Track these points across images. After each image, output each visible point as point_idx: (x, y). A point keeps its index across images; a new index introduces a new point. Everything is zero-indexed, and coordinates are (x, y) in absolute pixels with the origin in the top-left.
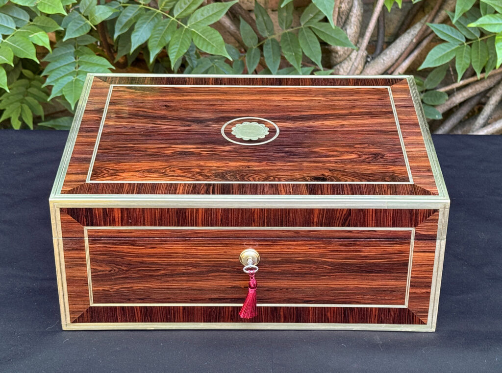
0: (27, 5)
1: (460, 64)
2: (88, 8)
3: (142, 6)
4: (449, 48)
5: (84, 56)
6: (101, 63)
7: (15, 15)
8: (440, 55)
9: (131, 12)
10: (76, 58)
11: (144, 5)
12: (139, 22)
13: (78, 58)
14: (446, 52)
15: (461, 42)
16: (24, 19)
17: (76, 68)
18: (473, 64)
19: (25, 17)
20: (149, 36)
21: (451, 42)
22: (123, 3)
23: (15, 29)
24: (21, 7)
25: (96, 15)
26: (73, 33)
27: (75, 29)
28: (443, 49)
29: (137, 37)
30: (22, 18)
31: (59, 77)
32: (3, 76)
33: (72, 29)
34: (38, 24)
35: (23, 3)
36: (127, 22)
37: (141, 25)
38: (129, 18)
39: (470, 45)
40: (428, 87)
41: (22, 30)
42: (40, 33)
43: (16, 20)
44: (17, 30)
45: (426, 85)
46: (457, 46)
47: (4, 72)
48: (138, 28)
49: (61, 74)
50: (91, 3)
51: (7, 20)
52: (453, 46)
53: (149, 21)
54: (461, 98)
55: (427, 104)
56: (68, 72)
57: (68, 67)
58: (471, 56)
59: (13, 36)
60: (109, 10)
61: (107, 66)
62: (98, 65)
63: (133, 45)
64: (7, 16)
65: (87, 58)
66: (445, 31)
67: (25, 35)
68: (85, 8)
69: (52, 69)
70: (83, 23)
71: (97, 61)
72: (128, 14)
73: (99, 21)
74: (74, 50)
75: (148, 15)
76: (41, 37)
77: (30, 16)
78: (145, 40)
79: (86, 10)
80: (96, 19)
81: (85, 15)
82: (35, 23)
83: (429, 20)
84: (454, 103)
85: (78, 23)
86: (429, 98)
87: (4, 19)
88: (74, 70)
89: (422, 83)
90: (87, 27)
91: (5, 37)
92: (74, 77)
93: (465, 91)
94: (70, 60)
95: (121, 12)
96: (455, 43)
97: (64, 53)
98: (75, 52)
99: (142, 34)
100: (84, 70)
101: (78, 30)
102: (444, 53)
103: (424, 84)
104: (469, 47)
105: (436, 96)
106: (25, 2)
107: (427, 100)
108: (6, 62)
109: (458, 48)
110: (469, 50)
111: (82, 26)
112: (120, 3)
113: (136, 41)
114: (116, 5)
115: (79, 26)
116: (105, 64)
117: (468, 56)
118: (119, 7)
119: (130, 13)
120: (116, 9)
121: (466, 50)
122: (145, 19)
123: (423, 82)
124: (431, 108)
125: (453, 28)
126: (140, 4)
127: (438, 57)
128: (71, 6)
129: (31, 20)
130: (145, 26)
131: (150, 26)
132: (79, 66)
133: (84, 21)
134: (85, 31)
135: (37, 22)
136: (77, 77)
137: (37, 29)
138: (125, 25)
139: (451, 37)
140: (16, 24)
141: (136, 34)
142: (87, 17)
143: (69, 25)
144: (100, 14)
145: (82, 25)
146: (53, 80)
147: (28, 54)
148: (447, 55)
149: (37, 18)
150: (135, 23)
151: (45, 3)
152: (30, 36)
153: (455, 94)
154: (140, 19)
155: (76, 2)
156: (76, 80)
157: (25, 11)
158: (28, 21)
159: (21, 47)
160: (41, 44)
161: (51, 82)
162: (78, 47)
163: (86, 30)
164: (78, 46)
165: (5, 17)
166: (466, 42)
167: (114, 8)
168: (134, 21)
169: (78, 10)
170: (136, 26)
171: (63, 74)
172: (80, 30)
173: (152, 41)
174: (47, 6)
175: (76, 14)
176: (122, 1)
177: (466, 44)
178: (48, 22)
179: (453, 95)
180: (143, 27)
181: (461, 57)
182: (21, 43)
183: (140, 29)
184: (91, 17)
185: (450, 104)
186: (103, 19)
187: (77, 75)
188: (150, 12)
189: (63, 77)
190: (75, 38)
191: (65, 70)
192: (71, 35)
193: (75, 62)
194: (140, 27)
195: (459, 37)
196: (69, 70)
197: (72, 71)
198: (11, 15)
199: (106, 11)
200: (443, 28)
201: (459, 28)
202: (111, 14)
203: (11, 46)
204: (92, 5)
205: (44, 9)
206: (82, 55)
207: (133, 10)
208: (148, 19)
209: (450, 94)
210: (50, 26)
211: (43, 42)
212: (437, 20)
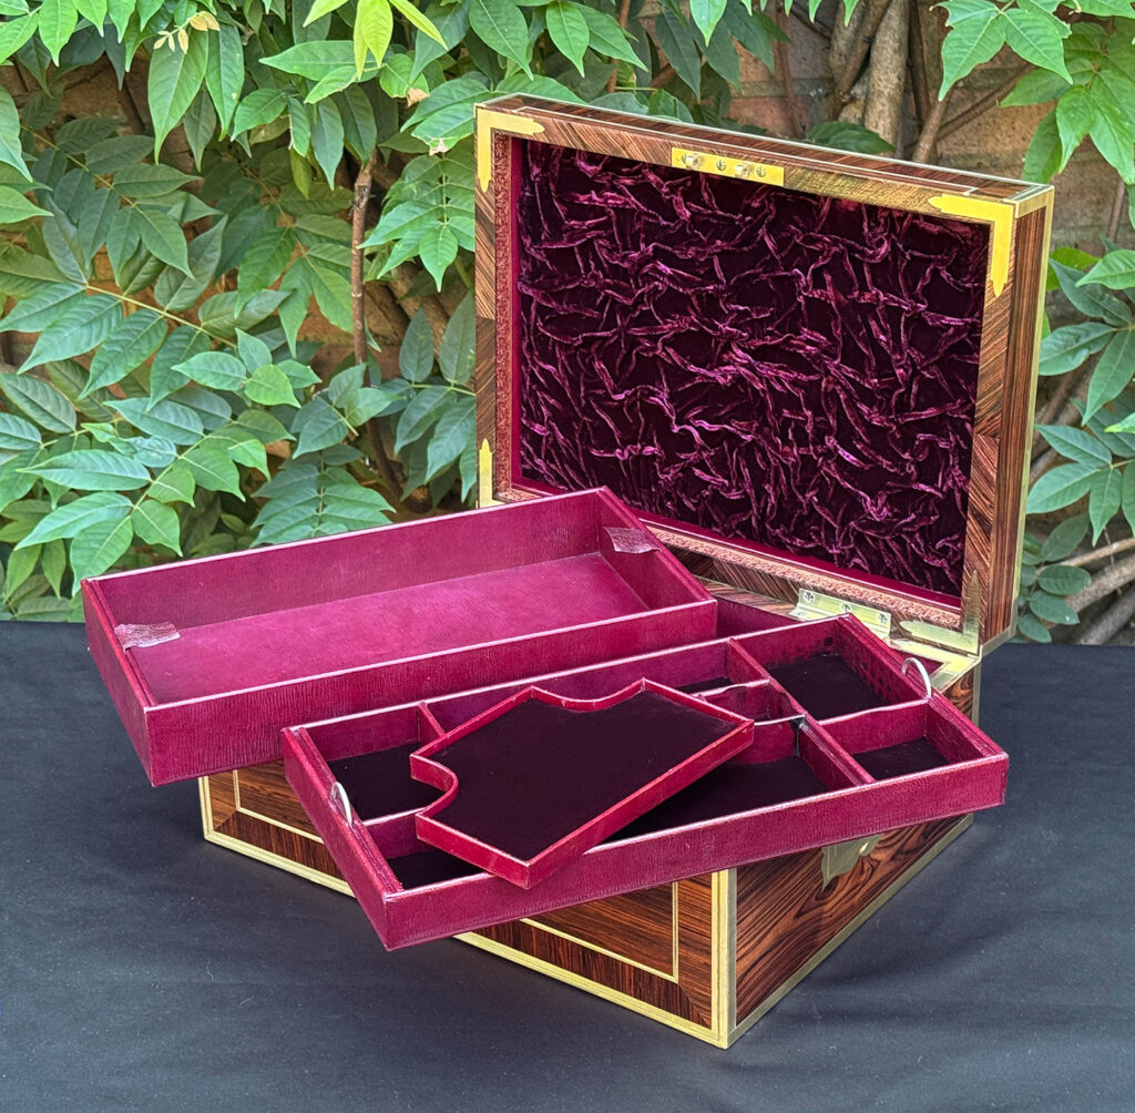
0: (224, 387)
1: (1099, 508)
2: (345, 392)
3: (452, 388)
4: (1077, 474)
5: (336, 487)
6: (369, 501)
7: (204, 408)
8: (1059, 489)
9: (430, 400)
10: (319, 492)
11: (456, 386)
12: (444, 420)
13: (324, 490)
14: (1070, 483)
15: (1103, 462)
16: (221, 415)
17: (318, 511)
18: (1123, 507)
19: (222, 410)
20: (463, 447)
21: (1082, 462)
22: (416, 383)
23: (201, 433)
24: (216, 392)
25: (360, 406)
26: (313, 442)
27: (316, 435)
28: (1063, 476)
29: (439, 451)
30: (218, 413)
31: (283, 528)
32: (173, 525)
33: (312, 435)
34: (247, 425)
35: (217, 384)
36: (421, 420)
37: (447, 427)
38: (425, 413)
39: (1121, 469)
40: (1049, 557)
41: (215, 437)
42: (250, 442)
43: (205, 416)
44: (206, 437)
45: (1046, 552)
46: (1093, 472)
47: (175, 517)
48: (441, 432)
49: (288, 522)
50: (351, 384)
51: (188, 417)
52: (1085, 471)
53: (462, 418)
54: (1119, 578)
55: (1048, 594)
56: (302, 519)
57: (301, 508)
58: (1121, 491)
59: (198, 447)
60: (383, 397)
61: (379, 506)
62: (361, 504)
63: (429, 465)
64: (186, 408)
65: (342, 490)
66: (1069, 441)
67: (220, 447)
68: (339, 393)
69: (271, 513)
70: (334, 423)
71: (360, 496)
72: (424, 405)
73: (364, 419)
74: (318, 474)
75: (464, 406)
76: (251, 451)
77: (233, 408)
78: (455, 455)
79: (340, 398)
80: (358, 413)
81: (338, 406)
82: (242, 424)
83: (1046, 419)
84: (1105, 589)
85: (326, 424)
86: (1052, 580)
87: (181, 414)
88: (315, 513)
89: (1036, 547)
90: (341, 429)
91: (181, 449)
92: (314, 527)
93: (1125, 564)
94: (307, 495)
95: (410, 400)
96: (1091, 465)
97: (296, 480)
98: (319, 477)
99: (448, 443)
100: (333, 514)
101: (323, 436)
102: (1066, 485)
103: (1043, 550)
104: (1119, 473)
105: (1067, 578)
106: (222, 383)
107: (1049, 583)
108: (180, 499)
109: (1097, 473)
110: (1118, 480)
111: (331, 429)
112: (410, 382)
113: (437, 458)
114: (402, 386)
115: (325, 428)
116: (375, 502)
117: (1116, 492)
118: (409, 390)
119: (427, 401)
120: (402, 394)
121: (1112, 480)
122: (455, 414)
123: (1041, 546)
124: (1056, 601)
125: (1086, 434)
126: (449, 384)
127: (1053, 493)
128: (313, 388)
129: (234, 417)
130: (455, 428)
131: (465, 429)
132: (324, 506)
133: (335, 419)
134: (336, 437)
135: (246, 420)
136: (319, 528)
137: (244, 434)
138: (418, 426)
139: (1082, 452)
140: (204, 425)
141: (439, 443)
142: (342, 411)
143: (306, 426)
144: (367, 405)
145: (330, 426)
146: (271, 533)
147: (223, 483)
148: (1073, 488)
149: (245, 412)
150: (436, 422)
151: (259, 384)
152: (230, 449)
153: (1106, 569)
154: (446, 415)
155: (320, 381)
156: (318, 531)
157: (222, 400)
158: (228, 418)
159: (213, 470)
160: (249, 464)
161: (267, 538)
162: (325, 468)
163: (339, 435)
164: (326, 466)
165: (183, 410)
166: (1113, 463)
167: (396, 393)
168: (434, 420)
169: (326, 397)
170: (437, 429)
171: (292, 522)
172: (328, 436)
173: (468, 457)
174: (263, 388)
175: (322, 404)
176: (413, 379)
177: (1112, 467)
178: (268, 422)
179: (1101, 572)
180: (452, 431)
181: (1103, 494)
182: (213, 462)
183: (443, 435)
184: (349, 411)
185: (1096, 591)
186: (373, 415)
187: (320, 523)
188: (467, 399)
189: (292, 527)
190: (320, 452)
191: (295, 514)
192: (310, 447)
193: (317, 498)
194: (446, 431)
195: (1098, 453)
196: (304, 514)
197: (310, 515)
198: (195, 405)
199: (378, 399)
200: (1067, 433)
201: (1097, 434)
202: (387, 404)
203: (192, 468)
204: (353, 387)
205: (257, 395)
206: (333, 483)
207: (434, 396)
208: (460, 414)
209: (1094, 570)
210: (269, 431)
211: (254, 459)
212: (1065, 418)
